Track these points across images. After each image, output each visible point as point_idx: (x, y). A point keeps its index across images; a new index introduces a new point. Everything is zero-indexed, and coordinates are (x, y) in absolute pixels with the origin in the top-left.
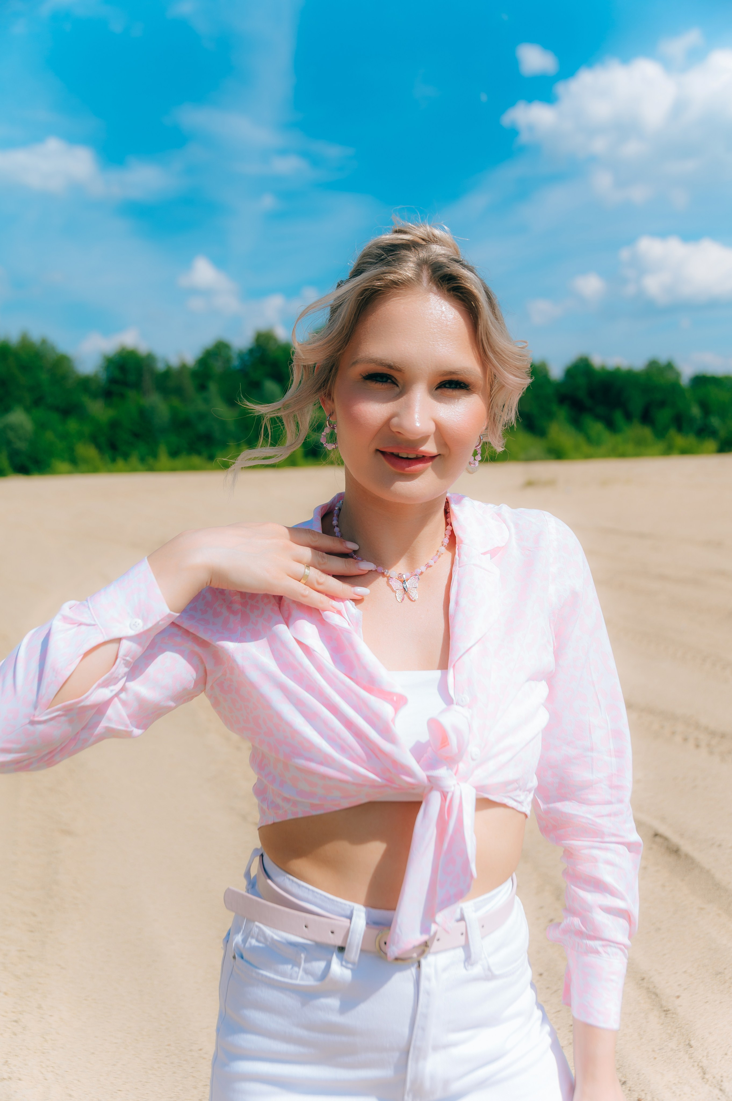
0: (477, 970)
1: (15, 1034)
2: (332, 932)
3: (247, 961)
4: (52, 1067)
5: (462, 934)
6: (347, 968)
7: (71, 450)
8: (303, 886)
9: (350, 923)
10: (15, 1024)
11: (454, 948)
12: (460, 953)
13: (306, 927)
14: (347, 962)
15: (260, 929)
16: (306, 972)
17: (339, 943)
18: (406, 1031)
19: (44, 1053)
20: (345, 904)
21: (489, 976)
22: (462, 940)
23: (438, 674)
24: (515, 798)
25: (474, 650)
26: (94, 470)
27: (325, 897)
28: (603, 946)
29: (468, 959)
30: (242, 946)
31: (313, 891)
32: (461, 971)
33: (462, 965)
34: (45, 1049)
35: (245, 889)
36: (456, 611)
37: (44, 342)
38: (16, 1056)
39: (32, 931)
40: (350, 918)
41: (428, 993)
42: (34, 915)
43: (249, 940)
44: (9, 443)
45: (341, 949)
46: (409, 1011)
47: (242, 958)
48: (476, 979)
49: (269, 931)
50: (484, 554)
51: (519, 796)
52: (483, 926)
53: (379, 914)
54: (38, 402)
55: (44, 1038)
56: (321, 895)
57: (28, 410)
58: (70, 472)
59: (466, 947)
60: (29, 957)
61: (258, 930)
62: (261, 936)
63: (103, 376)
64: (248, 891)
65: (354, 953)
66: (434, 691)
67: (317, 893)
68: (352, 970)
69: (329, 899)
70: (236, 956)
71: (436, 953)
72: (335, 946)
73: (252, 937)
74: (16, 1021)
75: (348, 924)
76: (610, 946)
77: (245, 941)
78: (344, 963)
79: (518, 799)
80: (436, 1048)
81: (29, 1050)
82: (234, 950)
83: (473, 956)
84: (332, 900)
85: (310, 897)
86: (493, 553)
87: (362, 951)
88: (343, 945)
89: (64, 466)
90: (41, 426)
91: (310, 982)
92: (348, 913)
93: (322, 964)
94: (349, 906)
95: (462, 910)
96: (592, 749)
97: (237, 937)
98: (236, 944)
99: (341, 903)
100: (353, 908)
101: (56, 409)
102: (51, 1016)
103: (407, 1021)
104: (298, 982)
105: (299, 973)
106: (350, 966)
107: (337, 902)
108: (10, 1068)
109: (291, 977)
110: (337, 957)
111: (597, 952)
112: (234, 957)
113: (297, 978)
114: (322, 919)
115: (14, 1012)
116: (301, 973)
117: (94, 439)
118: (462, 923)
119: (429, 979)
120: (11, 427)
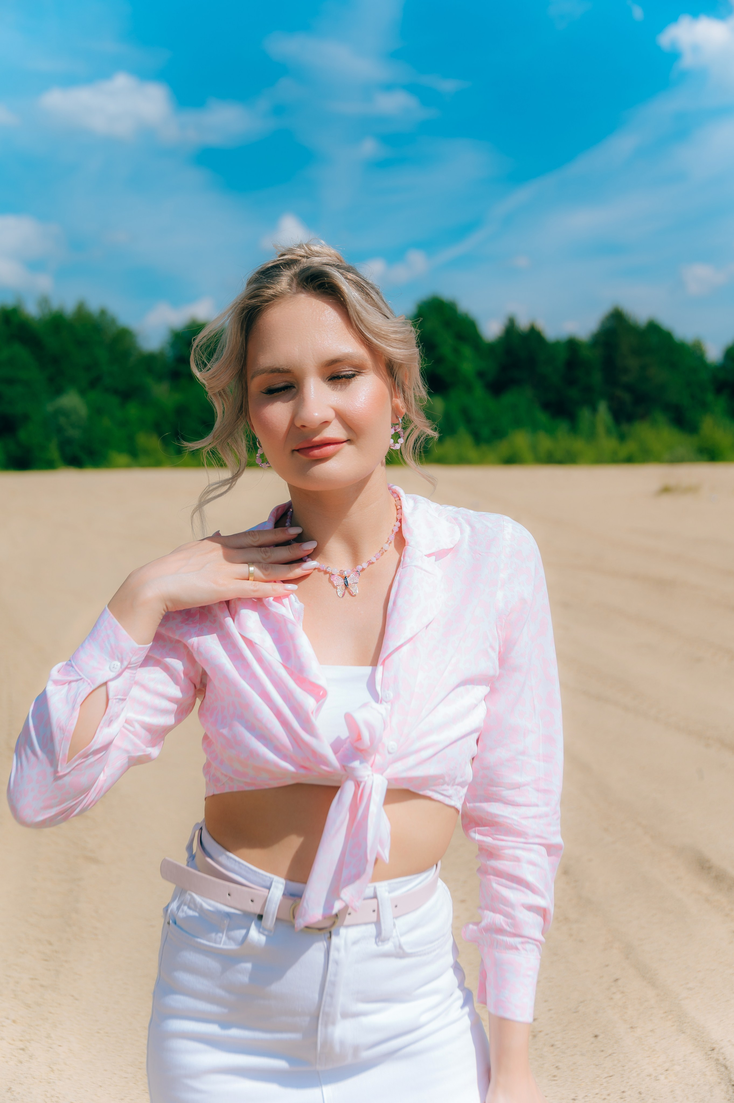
0: (388, 947)
1: (21, 1062)
2: (252, 901)
3: (179, 927)
4: (57, 1097)
5: (374, 911)
6: (264, 934)
7: (131, 439)
8: (231, 858)
9: (269, 893)
10: (21, 1052)
11: (366, 924)
12: (372, 929)
13: (229, 895)
14: (264, 929)
15: (192, 897)
16: (229, 938)
17: (258, 911)
18: (316, 996)
19: (49, 1083)
20: (266, 876)
21: (400, 954)
22: (374, 917)
23: (368, 669)
24: (442, 792)
25: (404, 649)
26: (157, 464)
27: (249, 868)
28: (522, 943)
29: (379, 937)
30: (176, 912)
31: (239, 863)
32: (372, 946)
33: (374, 940)
34: (50, 1079)
35: (186, 863)
36: (393, 610)
37: (103, 313)
38: (20, 1083)
39: (46, 960)
40: (269, 888)
41: (337, 963)
42: (50, 944)
43: (182, 906)
44: (60, 430)
45: (260, 917)
46: (319, 979)
47: (175, 923)
48: (386, 955)
49: (198, 899)
50: (429, 556)
51: (447, 790)
52: (396, 906)
53: (295, 886)
54: (94, 383)
55: (50, 1068)
56: (246, 866)
57: (82, 393)
58: (128, 466)
59: (378, 923)
60: (42, 986)
61: (190, 897)
62: (193, 905)
63: (170, 353)
64: (188, 865)
65: (270, 921)
66: (364, 685)
67: (243, 865)
68: (267, 937)
69: (252, 870)
70: (171, 922)
71: (348, 926)
72: (255, 914)
73: (185, 905)
74: (23, 1049)
75: (267, 894)
76: (528, 942)
77: (178, 908)
78: (261, 930)
79: (445, 793)
80: (346, 1015)
81: (34, 1078)
82: (169, 916)
83: (383, 933)
84: (255, 872)
85: (236, 868)
86: (439, 555)
87: (277, 919)
88: (261, 913)
89: (123, 458)
90: (97, 411)
91: (232, 946)
92: (268, 884)
93: (243, 932)
94: (270, 878)
95: (375, 888)
96: (523, 753)
97: (172, 904)
98: (171, 911)
99: (262, 875)
100: (273, 879)
101: (116, 392)
102: (60, 1046)
103: (317, 988)
104: (221, 946)
105: (222, 938)
106: (266, 933)
107: (259, 873)
108: (13, 1096)
109: (215, 942)
110: (256, 925)
111: (517, 949)
112: (169, 923)
113: (220, 943)
114: (244, 888)
115: (21, 1041)
116: (224, 938)
117: (157, 428)
118: (375, 901)
119: (338, 950)
120: (61, 412)
